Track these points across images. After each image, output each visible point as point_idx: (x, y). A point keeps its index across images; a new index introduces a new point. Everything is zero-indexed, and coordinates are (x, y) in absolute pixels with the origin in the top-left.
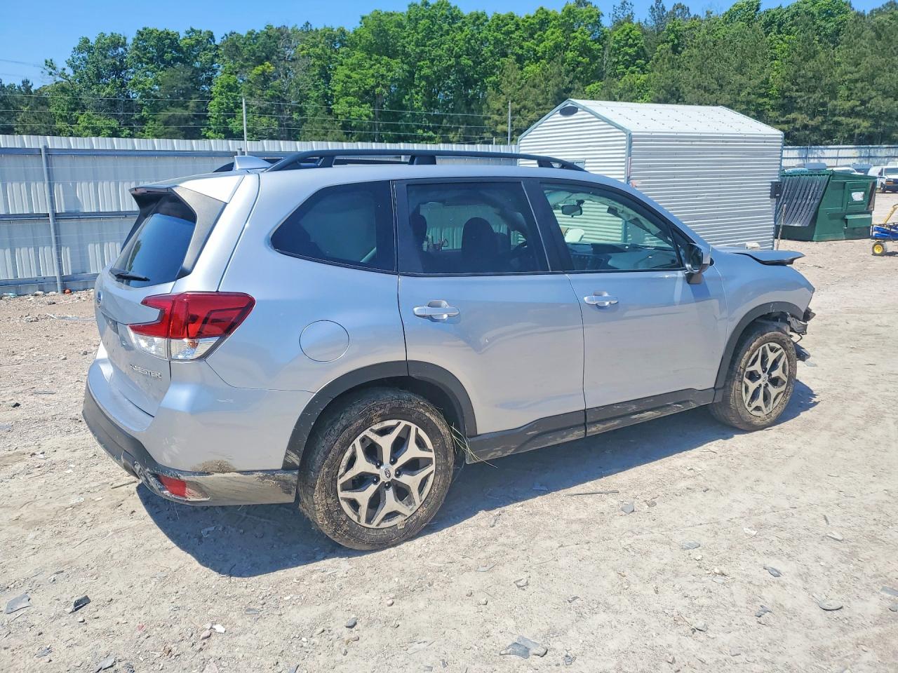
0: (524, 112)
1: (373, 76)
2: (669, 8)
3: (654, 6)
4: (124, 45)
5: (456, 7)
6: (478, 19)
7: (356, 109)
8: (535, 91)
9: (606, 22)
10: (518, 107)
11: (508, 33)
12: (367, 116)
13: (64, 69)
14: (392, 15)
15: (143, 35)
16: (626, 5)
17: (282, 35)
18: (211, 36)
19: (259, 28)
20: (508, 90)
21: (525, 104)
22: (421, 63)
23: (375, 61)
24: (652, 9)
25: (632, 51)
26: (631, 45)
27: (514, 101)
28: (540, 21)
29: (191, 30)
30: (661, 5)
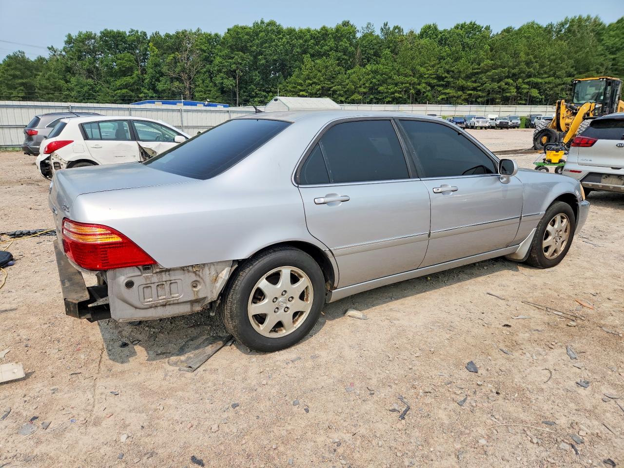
0: (313, 85)
1: (235, 63)
2: (391, 29)
3: (383, 27)
4: (94, 38)
5: (279, 26)
6: (291, 32)
7: (225, 80)
8: (319, 74)
9: (359, 35)
10: (311, 82)
11: (306, 41)
12: (232, 85)
13: (61, 52)
14: (245, 28)
15: (106, 34)
16: (370, 26)
17: (185, 36)
18: (145, 34)
19: (172, 32)
20: (306, 73)
21: (315, 80)
22: (260, 57)
23: (235, 54)
24: (382, 29)
25: (372, 52)
26: (371, 49)
27: (309, 79)
28: (323, 35)
29: (132, 31)
30: (387, 27)
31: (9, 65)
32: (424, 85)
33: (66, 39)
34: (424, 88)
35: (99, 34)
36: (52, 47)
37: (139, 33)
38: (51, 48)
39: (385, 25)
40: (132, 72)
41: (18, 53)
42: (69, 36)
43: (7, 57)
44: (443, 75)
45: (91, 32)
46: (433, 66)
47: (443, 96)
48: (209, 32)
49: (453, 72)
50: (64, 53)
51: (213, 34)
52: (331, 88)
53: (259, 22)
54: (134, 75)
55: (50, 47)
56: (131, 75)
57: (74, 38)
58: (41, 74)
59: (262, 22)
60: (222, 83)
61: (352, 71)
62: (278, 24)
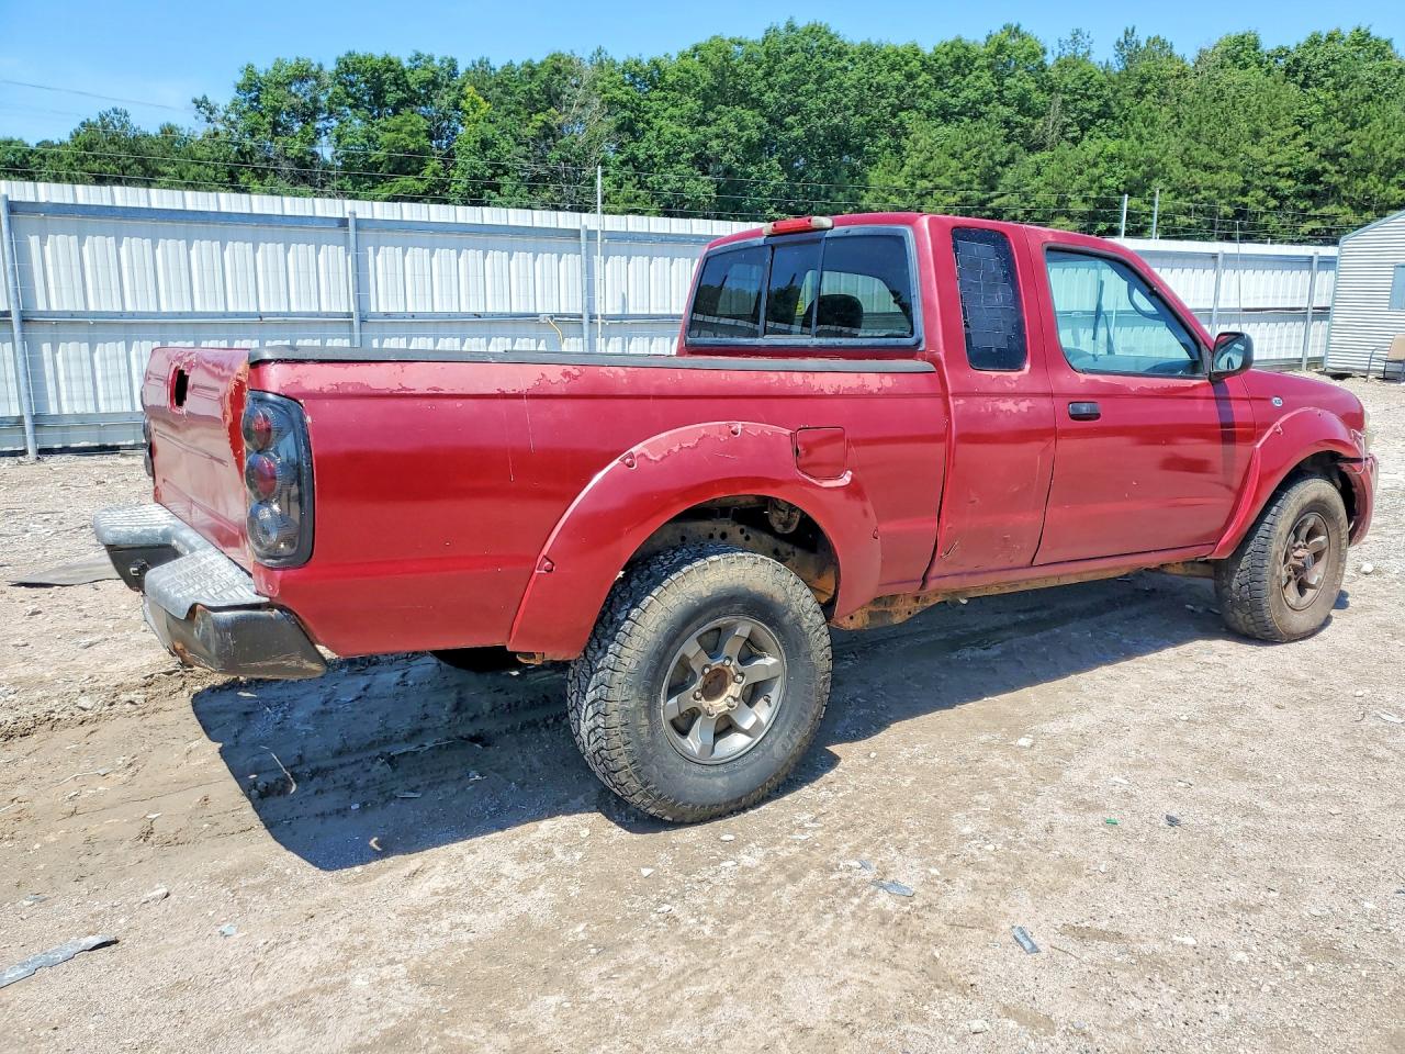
0: (937, 194)
1: (718, 136)
2: (1143, 45)
3: (1122, 40)
4: (317, 76)
5: (837, 36)
6: (868, 52)
7: (690, 183)
8: (954, 163)
9: (1050, 60)
10: (930, 185)
11: (910, 77)
13: (226, 113)
14: (741, 45)
15: (348, 67)
16: (1079, 38)
18: (453, 64)
20: (914, 160)
21: (940, 181)
22: (790, 119)
23: (719, 113)
24: (1118, 43)
25: (1094, 105)
26: (1090, 98)
27: (923, 176)
28: (958, 59)
29: (418, 57)
30: (1134, 39)
31: (89, 147)
32: (1261, 194)
33: (240, 79)
34: (1261, 202)
35: (330, 67)
36: (205, 97)
37: (437, 62)
38: (201, 104)
39: (1127, 33)
40: (422, 163)
41: (112, 114)
42: (250, 69)
43: (83, 124)
44: (1319, 167)
45: (310, 60)
46: (1282, 142)
47: (1316, 225)
48: (635, 56)
49: (1348, 155)
50: (233, 117)
51: (645, 62)
52: (990, 200)
53: (782, 27)
54: (427, 172)
55: (200, 98)
56: (417, 173)
57: (262, 75)
58: (171, 170)
59: (791, 28)
60: (679, 190)
61: (1046, 155)
62: (832, 32)
